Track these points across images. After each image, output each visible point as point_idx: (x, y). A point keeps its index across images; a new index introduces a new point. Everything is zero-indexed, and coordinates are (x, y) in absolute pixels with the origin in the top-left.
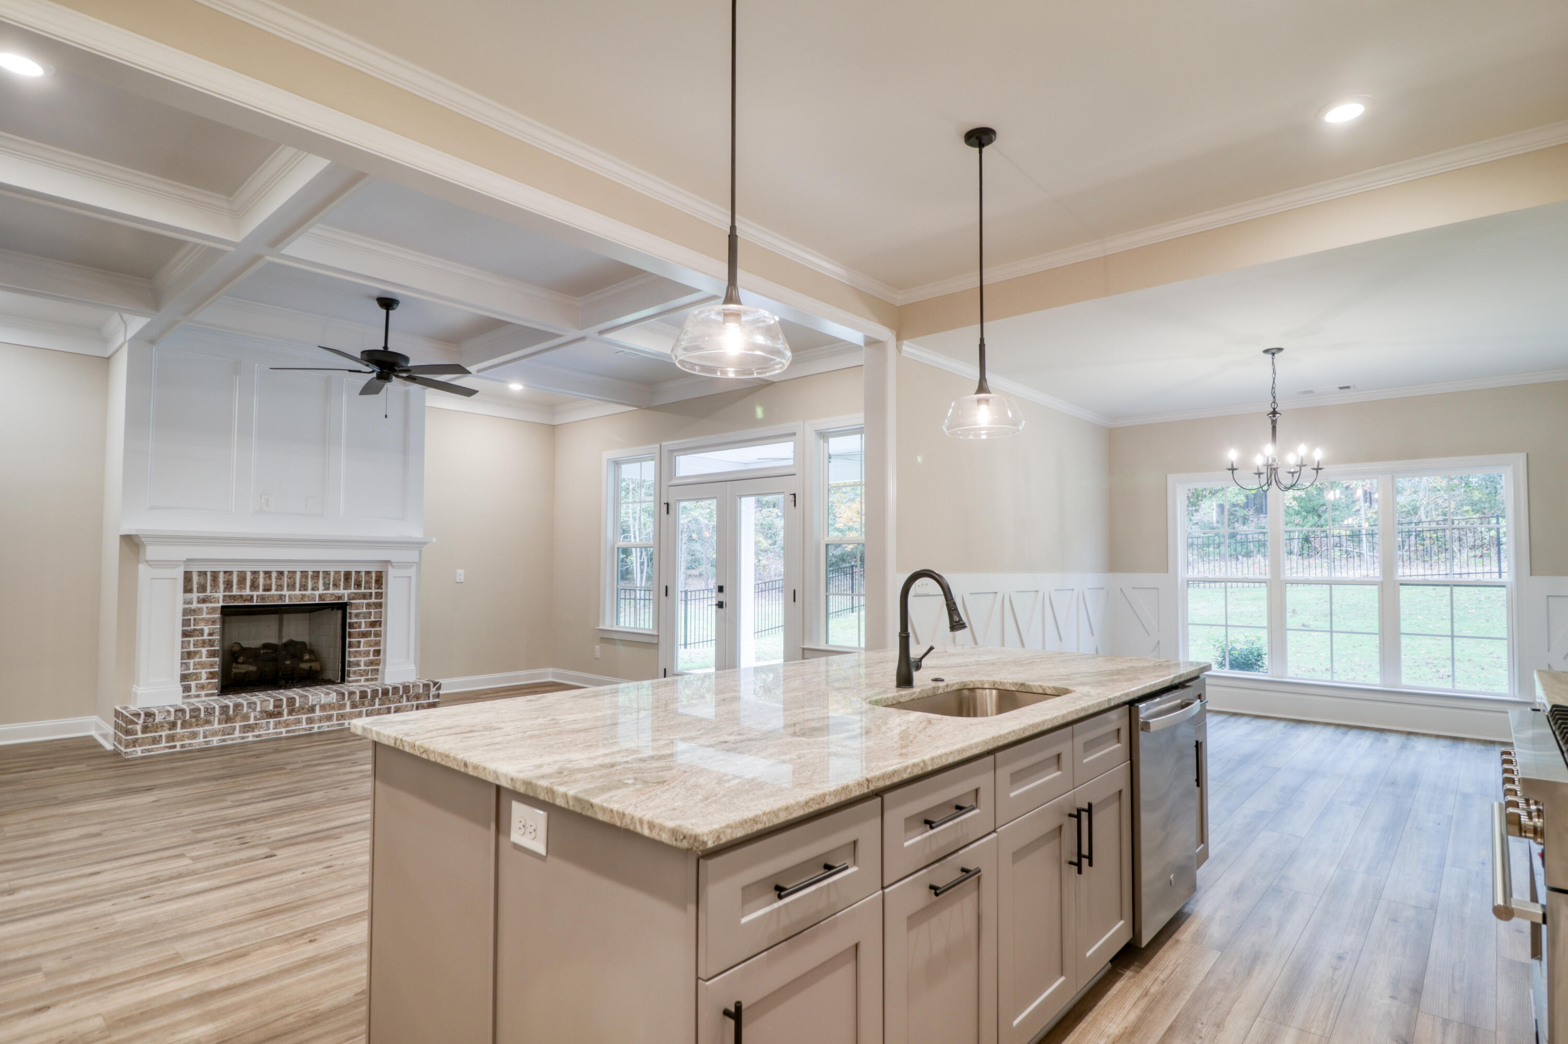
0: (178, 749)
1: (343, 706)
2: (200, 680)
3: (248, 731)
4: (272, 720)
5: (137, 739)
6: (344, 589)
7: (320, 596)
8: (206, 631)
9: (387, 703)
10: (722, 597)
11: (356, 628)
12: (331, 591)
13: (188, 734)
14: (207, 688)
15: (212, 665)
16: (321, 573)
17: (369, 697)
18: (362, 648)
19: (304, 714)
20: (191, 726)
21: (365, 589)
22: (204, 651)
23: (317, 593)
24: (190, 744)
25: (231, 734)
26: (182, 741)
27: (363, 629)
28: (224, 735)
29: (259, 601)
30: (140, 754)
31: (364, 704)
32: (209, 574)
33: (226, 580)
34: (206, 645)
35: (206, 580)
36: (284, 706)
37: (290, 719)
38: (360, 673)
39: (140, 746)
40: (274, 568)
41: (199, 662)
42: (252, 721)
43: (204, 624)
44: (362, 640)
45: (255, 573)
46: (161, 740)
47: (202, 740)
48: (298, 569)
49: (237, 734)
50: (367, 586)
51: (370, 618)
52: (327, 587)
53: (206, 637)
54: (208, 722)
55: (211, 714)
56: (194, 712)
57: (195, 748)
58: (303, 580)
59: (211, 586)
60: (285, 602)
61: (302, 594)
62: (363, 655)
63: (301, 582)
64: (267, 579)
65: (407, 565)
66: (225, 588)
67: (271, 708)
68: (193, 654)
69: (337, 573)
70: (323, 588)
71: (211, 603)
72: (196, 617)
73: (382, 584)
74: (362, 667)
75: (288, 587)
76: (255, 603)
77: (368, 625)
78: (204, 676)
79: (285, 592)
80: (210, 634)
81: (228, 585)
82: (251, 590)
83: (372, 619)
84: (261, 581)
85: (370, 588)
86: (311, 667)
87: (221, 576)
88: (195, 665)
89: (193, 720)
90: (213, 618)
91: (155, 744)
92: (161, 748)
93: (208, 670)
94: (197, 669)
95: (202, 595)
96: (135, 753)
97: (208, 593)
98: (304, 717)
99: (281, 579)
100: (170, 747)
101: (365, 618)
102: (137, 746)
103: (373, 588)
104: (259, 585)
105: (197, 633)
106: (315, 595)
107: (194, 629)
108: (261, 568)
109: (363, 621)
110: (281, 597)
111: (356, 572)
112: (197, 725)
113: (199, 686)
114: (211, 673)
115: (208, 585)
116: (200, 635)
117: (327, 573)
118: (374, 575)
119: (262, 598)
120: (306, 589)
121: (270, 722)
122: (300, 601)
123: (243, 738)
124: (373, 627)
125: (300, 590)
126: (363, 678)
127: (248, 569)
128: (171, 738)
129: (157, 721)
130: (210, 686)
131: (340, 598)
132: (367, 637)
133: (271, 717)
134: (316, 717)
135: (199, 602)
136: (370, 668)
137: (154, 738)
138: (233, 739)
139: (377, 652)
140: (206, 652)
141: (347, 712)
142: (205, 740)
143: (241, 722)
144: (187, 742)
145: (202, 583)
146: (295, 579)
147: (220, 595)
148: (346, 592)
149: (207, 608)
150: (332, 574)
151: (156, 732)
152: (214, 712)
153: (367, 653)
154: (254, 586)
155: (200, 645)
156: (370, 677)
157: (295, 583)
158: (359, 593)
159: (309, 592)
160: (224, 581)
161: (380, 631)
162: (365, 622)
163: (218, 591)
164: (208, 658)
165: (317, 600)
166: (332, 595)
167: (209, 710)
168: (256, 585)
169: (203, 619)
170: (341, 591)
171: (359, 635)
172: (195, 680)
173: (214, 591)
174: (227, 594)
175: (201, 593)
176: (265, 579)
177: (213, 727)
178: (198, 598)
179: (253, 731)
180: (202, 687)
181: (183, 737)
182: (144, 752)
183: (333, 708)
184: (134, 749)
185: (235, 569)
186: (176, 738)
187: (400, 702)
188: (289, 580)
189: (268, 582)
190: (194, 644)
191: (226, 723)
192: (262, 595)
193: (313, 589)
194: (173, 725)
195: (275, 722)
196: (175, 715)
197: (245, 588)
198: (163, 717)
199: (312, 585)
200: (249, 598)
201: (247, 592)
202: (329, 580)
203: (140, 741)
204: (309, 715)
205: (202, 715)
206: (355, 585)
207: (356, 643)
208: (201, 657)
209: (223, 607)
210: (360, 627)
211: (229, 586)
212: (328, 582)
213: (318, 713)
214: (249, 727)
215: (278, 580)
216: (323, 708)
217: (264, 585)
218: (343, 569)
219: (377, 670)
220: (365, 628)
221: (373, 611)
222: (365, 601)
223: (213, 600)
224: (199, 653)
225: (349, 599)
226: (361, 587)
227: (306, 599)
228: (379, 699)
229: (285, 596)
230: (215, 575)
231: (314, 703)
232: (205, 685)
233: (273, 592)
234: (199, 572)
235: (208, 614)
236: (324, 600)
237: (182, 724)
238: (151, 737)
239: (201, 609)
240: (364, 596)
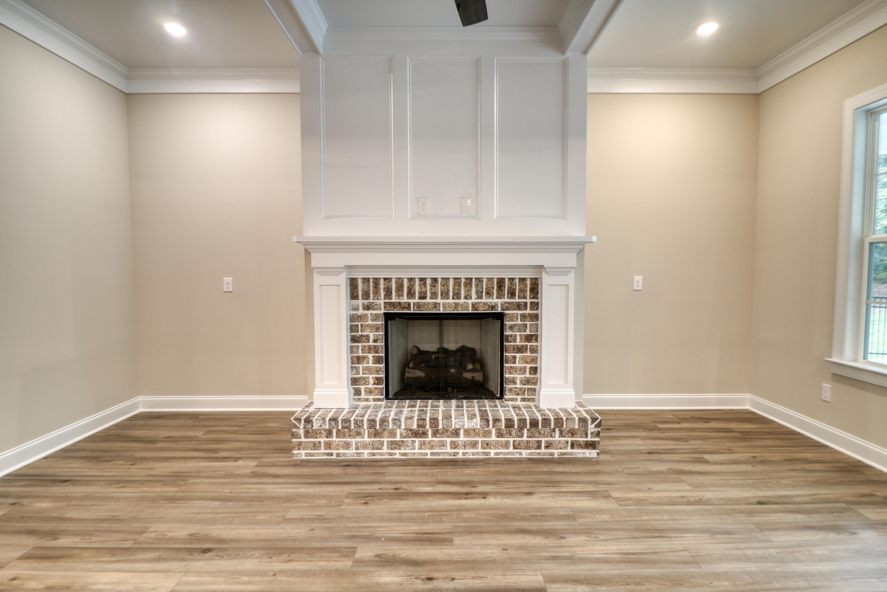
0: (334, 457)
1: (487, 434)
2: (369, 385)
3: (395, 448)
4: (417, 440)
5: (301, 443)
6: (497, 298)
7: (473, 305)
8: (372, 338)
9: (536, 435)
11: (511, 342)
12: (484, 300)
13: (342, 443)
14: (374, 393)
15: (378, 371)
16: (474, 280)
17: (516, 427)
18: (517, 365)
19: (448, 437)
20: (344, 436)
21: (519, 298)
22: (370, 356)
23: (470, 302)
24: (344, 454)
25: (380, 449)
26: (338, 449)
27: (518, 343)
28: (374, 449)
29: (415, 309)
30: (304, 457)
31: (510, 434)
32: (371, 281)
33: (386, 286)
34: (372, 351)
35: (369, 287)
36: (428, 427)
37: (434, 441)
38: (515, 391)
39: (303, 449)
40: (429, 275)
41: (367, 367)
42: (398, 438)
43: (369, 331)
44: (518, 355)
45: (411, 280)
46: (320, 446)
47: (354, 451)
48: (451, 275)
49: (385, 450)
50: (522, 295)
51: (525, 331)
52: (480, 297)
53: (371, 343)
54: (359, 434)
55: (360, 426)
56: (345, 423)
57: (348, 458)
58: (457, 288)
59: (373, 292)
60: (439, 310)
61: (455, 303)
62: (519, 372)
63: (454, 289)
64: (423, 286)
65: (563, 271)
66: (385, 295)
67: (415, 427)
68: (361, 359)
69: (490, 280)
70: (476, 296)
71: (374, 309)
72: (362, 323)
73: (538, 294)
74: (518, 386)
75: (441, 295)
76: (412, 311)
77: (524, 339)
78: (371, 381)
79: (439, 300)
80: (375, 341)
81: (387, 292)
82: (408, 298)
83: (528, 332)
84: (417, 288)
85: (525, 298)
86: (473, 377)
87: (382, 282)
88: (363, 370)
89: (346, 430)
90: (377, 324)
91: (315, 449)
92: (320, 454)
93: (374, 376)
94: (365, 374)
95: (366, 302)
96: (300, 455)
97: (371, 300)
98: (449, 440)
99: (435, 286)
100: (328, 454)
101: (519, 330)
102: (301, 449)
103: (528, 297)
104: (415, 293)
105: (364, 339)
106: (467, 303)
107: (362, 335)
108: (417, 275)
109: (518, 334)
110: (436, 305)
111: (509, 279)
112: (350, 436)
113: (367, 390)
114: (377, 379)
115: (371, 292)
116: (366, 341)
117: (479, 280)
118: (528, 282)
119: (418, 305)
120: (459, 298)
121: (415, 441)
122: (454, 310)
123: (391, 454)
124: (528, 342)
125: (453, 298)
126: (519, 398)
127: (405, 275)
128: (328, 445)
129: (314, 428)
130: (376, 392)
131: (493, 307)
132: (522, 353)
133: (416, 436)
134: (460, 442)
135: (364, 309)
136: (526, 386)
137: (314, 443)
138: (381, 454)
139: (534, 370)
140: (372, 358)
141: (493, 441)
142: (357, 451)
143: (388, 437)
144: (341, 451)
145: (366, 290)
146: (448, 286)
147: (381, 302)
148: (500, 301)
149: (371, 314)
150: (485, 281)
151: (316, 438)
152: (363, 425)
153: (523, 370)
154: (411, 294)
155: (367, 351)
156: (526, 396)
157: (448, 291)
158: (513, 303)
159: (462, 301)
160: (384, 288)
161: (537, 346)
162: (520, 335)
163: (379, 298)
164: (374, 364)
165: (470, 309)
166: (485, 304)
167: (358, 423)
168: (412, 293)
169: (368, 325)
170: (494, 300)
171: (514, 350)
172: (364, 384)
173: (376, 298)
174: (387, 301)
175: (365, 299)
176: (420, 286)
177: (363, 439)
178: (363, 304)
179: (400, 449)
180: (370, 392)
181: (338, 445)
182: (307, 456)
183: (477, 434)
184: (299, 452)
185: (394, 275)
186: (332, 446)
187: (551, 436)
188: (443, 288)
189: (423, 290)
190: (362, 350)
191: (375, 437)
192: (418, 303)
193: (466, 298)
194: (329, 433)
195: (420, 441)
196: (330, 424)
197: (403, 296)
198: (319, 425)
199: (465, 293)
200: (407, 305)
201: (405, 299)
202: (482, 288)
203: (303, 445)
204: (453, 439)
205: (352, 427)
206: (508, 293)
207: (511, 358)
208: (368, 363)
209: (385, 314)
210: (515, 340)
211: (389, 293)
212: (480, 290)
213: (462, 438)
214: (395, 444)
215: (432, 288)
216: (467, 432)
217: (420, 293)
218: (496, 275)
219: (534, 390)
220: (520, 342)
221: (528, 323)
222: (520, 312)
223: (376, 307)
224: (367, 359)
225: (503, 309)
226: (515, 296)
227: (460, 308)
228: (528, 430)
229: (439, 304)
230: (376, 281)
231: (457, 427)
232: (373, 390)
233: (428, 300)
234: (363, 278)
235: (372, 320)
236: (477, 309)
237: (337, 433)
238: (312, 442)
239: (366, 316)
240: (519, 307)
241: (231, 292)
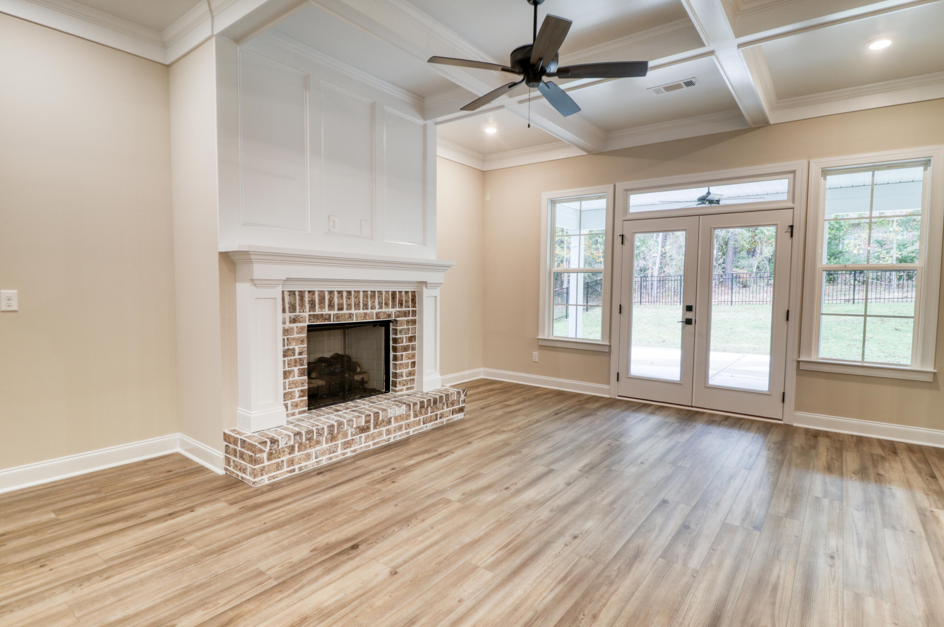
0: (297, 472)
1: (408, 416)
2: (295, 399)
3: (347, 447)
4: (363, 435)
5: (264, 467)
6: (392, 308)
7: (377, 314)
8: (297, 351)
9: (435, 410)
10: (690, 315)
11: (400, 343)
12: (384, 310)
13: (304, 456)
14: (300, 405)
15: (303, 383)
16: (376, 293)
17: (425, 406)
18: (404, 361)
19: (384, 426)
20: (306, 448)
21: (405, 307)
22: (296, 369)
23: (374, 311)
24: (306, 466)
25: (335, 452)
26: (300, 463)
27: (405, 344)
28: (330, 453)
29: (335, 320)
30: (267, 482)
31: (421, 413)
32: (297, 293)
33: (310, 299)
34: (298, 364)
35: (295, 299)
36: (372, 421)
37: (375, 433)
38: (403, 383)
39: (266, 474)
40: (344, 288)
41: (293, 381)
42: (349, 438)
43: (294, 344)
44: (404, 353)
45: (331, 292)
46: (283, 465)
47: (315, 461)
48: (361, 289)
49: (340, 451)
50: (406, 305)
51: (409, 334)
52: (381, 307)
53: (297, 356)
54: (318, 442)
55: (321, 434)
56: (309, 434)
57: (309, 469)
58: (365, 299)
59: (299, 305)
60: (353, 320)
61: (364, 313)
62: (405, 367)
63: (363, 301)
64: (340, 298)
65: (436, 285)
66: (310, 308)
67: (363, 424)
68: (288, 374)
69: (387, 292)
70: (378, 307)
71: (300, 322)
72: (288, 337)
73: (416, 303)
74: (405, 378)
75: (355, 307)
76: (332, 322)
77: (408, 340)
78: (297, 394)
79: (353, 311)
80: (300, 354)
81: (312, 304)
82: (329, 310)
83: (410, 335)
84: (336, 300)
85: (408, 307)
86: (363, 378)
87: (307, 295)
88: (290, 384)
89: (307, 442)
90: (302, 337)
91: (278, 470)
92: (283, 473)
93: (300, 389)
94: (292, 388)
95: (292, 315)
96: (263, 481)
97: (297, 313)
98: (384, 429)
99: (349, 298)
100: (291, 471)
101: (406, 333)
102: (264, 474)
103: (410, 307)
104: (334, 304)
105: (290, 353)
106: (373, 313)
107: (288, 349)
108: (335, 289)
109: (404, 336)
110: (351, 315)
111: (399, 291)
112: (310, 447)
113: (293, 404)
114: (302, 391)
115: (297, 305)
116: (292, 355)
117: (380, 293)
118: (410, 294)
119: (337, 317)
120: (367, 308)
121: (362, 437)
122: (363, 319)
123: (344, 454)
124: (410, 342)
125: (363, 309)
126: (405, 388)
127: (326, 288)
128: (291, 462)
129: (280, 447)
130: (302, 404)
131: (389, 316)
132: (407, 351)
133: (362, 432)
134: (392, 429)
135: (290, 322)
136: (409, 378)
137: (278, 464)
138: (336, 457)
139: (413, 364)
140: (298, 371)
141: (412, 421)
142: (317, 460)
143: (342, 439)
144: (304, 464)
145: (293, 303)
146: (359, 298)
147: (306, 314)
148: (393, 310)
149: (297, 327)
150: (384, 293)
151: (279, 458)
152: (324, 432)
153: (407, 365)
154: (331, 306)
155: (293, 365)
156: (409, 386)
157: (359, 302)
158: (402, 311)
159: (369, 311)
160: (309, 301)
161: (415, 345)
162: (406, 337)
163: (305, 310)
164: (299, 376)
165: (375, 318)
166: (384, 313)
167: (320, 431)
168: (332, 305)
169: (294, 339)
170: (390, 310)
171: (402, 349)
172: (291, 399)
173: (302, 311)
174: (311, 313)
175: (291, 312)
176: (338, 298)
177: (322, 447)
178: (290, 317)
179: (351, 447)
180: (296, 405)
181: (300, 460)
182: (271, 479)
183: (403, 419)
184: (262, 477)
185: (316, 288)
186: (294, 462)
187: (443, 409)
188: (355, 300)
189: (341, 302)
190: (288, 364)
191: (331, 441)
192: (337, 314)
193: (372, 308)
194: (292, 448)
195: (365, 436)
196: (295, 439)
197: (324, 308)
198: (285, 443)
199: (371, 304)
200: (328, 317)
201: (326, 311)
202: (382, 299)
203: (266, 469)
204: (388, 427)
205: (315, 437)
206: (399, 304)
207: (400, 356)
208: (294, 377)
209: (309, 326)
210: (402, 342)
211: (313, 305)
212: (381, 301)
213: (394, 425)
214: (348, 444)
215: (348, 300)
216: (396, 419)
217: (338, 305)
218: (391, 289)
219: (413, 380)
220: (406, 343)
221: (410, 327)
222: (406, 319)
223: (301, 320)
224: (292, 372)
225: (396, 317)
226: (403, 305)
227: (367, 318)
228: (431, 407)
229: (353, 314)
230: (302, 293)
231: (391, 416)
232: (298, 403)
233: (345, 311)
234: (289, 291)
235: (298, 333)
236: (379, 318)
237: (299, 447)
238: (275, 463)
239: (292, 329)
240: (406, 314)
241: (16, 311)
